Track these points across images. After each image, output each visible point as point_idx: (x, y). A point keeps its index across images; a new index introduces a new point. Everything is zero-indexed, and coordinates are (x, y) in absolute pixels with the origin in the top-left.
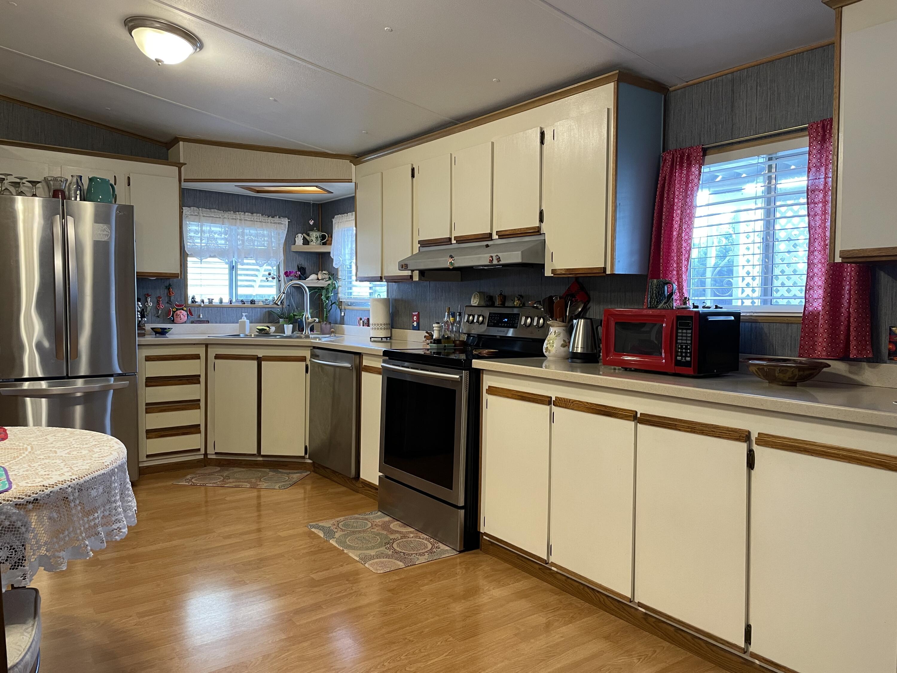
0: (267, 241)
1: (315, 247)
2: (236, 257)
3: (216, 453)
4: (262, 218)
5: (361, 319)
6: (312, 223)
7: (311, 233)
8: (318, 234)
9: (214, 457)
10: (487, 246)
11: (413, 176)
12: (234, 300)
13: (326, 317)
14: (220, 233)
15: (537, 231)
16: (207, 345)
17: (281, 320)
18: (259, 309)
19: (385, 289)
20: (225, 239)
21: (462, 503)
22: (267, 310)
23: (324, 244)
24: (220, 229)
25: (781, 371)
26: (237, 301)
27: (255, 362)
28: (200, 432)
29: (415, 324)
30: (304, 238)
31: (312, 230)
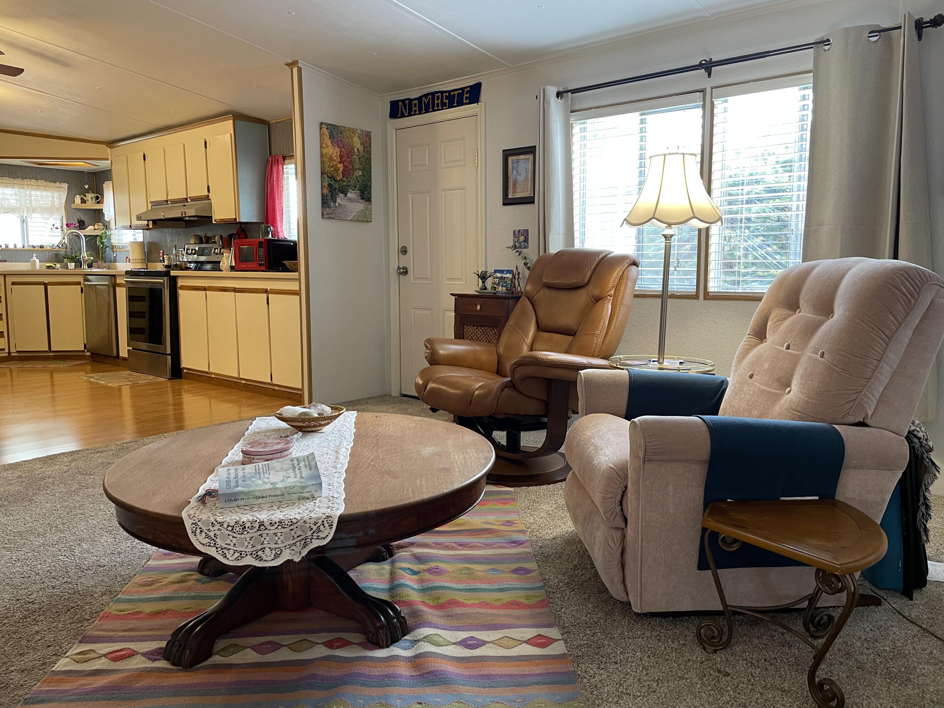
0: (51, 201)
1: (91, 204)
2: (25, 212)
3: (17, 352)
4: (45, 183)
5: (127, 258)
6: (87, 187)
7: (87, 194)
8: (93, 195)
9: (16, 354)
10: (184, 205)
11: (145, 159)
12: (26, 245)
13: (102, 257)
14: (12, 195)
15: (207, 198)
16: (5, 276)
17: (66, 260)
18: (47, 252)
19: (141, 235)
20: (16, 200)
21: (169, 351)
22: (54, 252)
23: (98, 203)
24: (11, 192)
25: (294, 265)
26: (28, 246)
27: (43, 287)
28: (3, 337)
29: (161, 258)
30: (82, 198)
31: (88, 192)
